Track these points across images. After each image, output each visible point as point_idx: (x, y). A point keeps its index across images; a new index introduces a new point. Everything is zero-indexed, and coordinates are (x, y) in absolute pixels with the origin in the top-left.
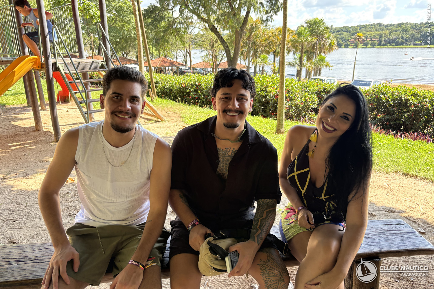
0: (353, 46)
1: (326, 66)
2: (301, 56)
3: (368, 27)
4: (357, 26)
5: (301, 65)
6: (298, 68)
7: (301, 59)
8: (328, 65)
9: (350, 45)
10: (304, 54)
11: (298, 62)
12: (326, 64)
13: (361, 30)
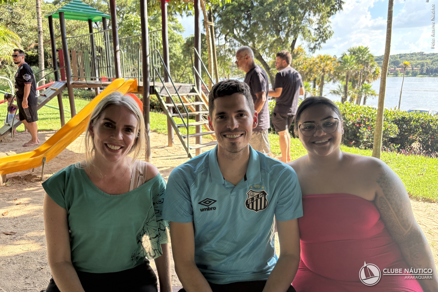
0: (393, 75)
1: (372, 95)
2: (347, 84)
3: (408, 56)
4: (397, 55)
5: (346, 93)
6: (342, 95)
7: (346, 88)
8: (374, 94)
9: (390, 74)
10: (348, 83)
11: (343, 90)
12: (372, 93)
13: (401, 59)
